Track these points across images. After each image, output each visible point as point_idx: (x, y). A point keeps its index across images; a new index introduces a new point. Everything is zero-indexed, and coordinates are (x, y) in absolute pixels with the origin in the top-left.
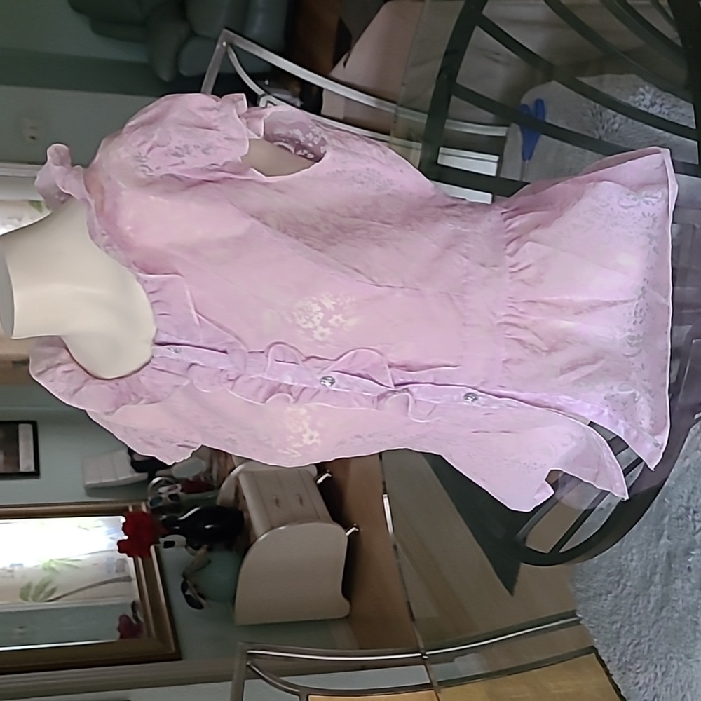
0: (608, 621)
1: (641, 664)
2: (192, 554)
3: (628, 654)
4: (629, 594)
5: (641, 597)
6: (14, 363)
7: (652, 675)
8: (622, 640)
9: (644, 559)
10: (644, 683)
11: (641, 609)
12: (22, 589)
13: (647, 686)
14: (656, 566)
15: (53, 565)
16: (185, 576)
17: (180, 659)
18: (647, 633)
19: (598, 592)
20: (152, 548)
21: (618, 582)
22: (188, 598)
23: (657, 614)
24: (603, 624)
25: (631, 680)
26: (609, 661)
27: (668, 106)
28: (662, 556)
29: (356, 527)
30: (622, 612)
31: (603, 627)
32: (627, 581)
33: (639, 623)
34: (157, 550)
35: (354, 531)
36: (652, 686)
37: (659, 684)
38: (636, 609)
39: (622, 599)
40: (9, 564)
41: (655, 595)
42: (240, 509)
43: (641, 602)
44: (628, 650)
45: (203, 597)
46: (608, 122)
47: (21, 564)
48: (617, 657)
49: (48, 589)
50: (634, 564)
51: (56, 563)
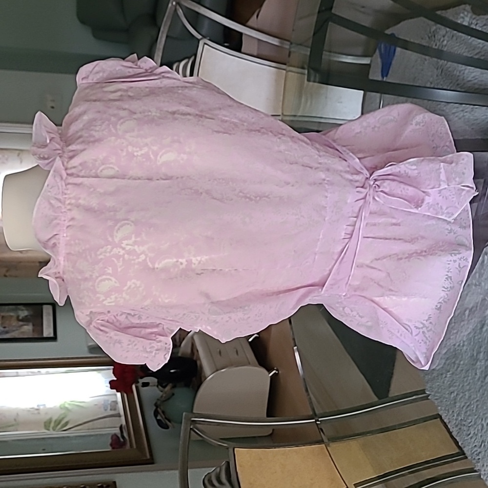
0: (448, 392)
1: (472, 419)
2: (162, 391)
3: (462, 414)
4: (462, 370)
5: (470, 371)
6: (40, 262)
7: (480, 427)
8: (458, 405)
9: (472, 343)
10: (475, 433)
11: (471, 379)
12: (45, 423)
13: (476, 435)
14: (481, 347)
15: (67, 406)
16: (156, 405)
17: (153, 463)
18: (475, 396)
19: (441, 372)
20: (134, 387)
21: (454, 363)
22: (159, 422)
23: (482, 382)
24: (444, 395)
25: (465, 433)
26: (449, 422)
27: (481, 25)
28: (485, 339)
29: (277, 370)
30: (458, 384)
31: (444, 397)
32: (460, 361)
33: (469, 390)
34: (137, 388)
35: (275, 373)
36: (480, 435)
37: (485, 432)
38: (467, 380)
39: (457, 375)
40: (37, 405)
41: (480, 368)
42: (195, 358)
43: (470, 375)
44: (462, 411)
45: (169, 421)
46: (439, 41)
47: (45, 405)
48: (454, 418)
49: (63, 422)
50: (465, 348)
51: (69, 404)
